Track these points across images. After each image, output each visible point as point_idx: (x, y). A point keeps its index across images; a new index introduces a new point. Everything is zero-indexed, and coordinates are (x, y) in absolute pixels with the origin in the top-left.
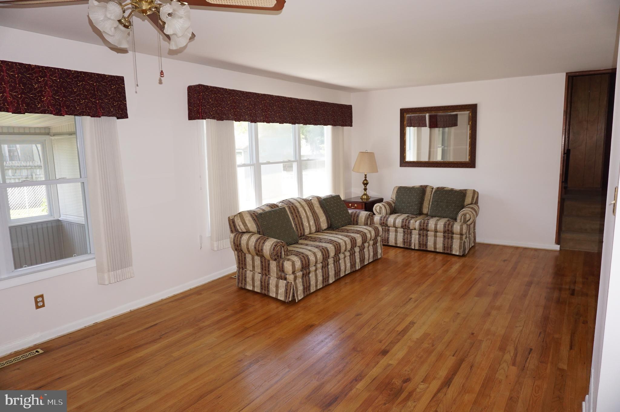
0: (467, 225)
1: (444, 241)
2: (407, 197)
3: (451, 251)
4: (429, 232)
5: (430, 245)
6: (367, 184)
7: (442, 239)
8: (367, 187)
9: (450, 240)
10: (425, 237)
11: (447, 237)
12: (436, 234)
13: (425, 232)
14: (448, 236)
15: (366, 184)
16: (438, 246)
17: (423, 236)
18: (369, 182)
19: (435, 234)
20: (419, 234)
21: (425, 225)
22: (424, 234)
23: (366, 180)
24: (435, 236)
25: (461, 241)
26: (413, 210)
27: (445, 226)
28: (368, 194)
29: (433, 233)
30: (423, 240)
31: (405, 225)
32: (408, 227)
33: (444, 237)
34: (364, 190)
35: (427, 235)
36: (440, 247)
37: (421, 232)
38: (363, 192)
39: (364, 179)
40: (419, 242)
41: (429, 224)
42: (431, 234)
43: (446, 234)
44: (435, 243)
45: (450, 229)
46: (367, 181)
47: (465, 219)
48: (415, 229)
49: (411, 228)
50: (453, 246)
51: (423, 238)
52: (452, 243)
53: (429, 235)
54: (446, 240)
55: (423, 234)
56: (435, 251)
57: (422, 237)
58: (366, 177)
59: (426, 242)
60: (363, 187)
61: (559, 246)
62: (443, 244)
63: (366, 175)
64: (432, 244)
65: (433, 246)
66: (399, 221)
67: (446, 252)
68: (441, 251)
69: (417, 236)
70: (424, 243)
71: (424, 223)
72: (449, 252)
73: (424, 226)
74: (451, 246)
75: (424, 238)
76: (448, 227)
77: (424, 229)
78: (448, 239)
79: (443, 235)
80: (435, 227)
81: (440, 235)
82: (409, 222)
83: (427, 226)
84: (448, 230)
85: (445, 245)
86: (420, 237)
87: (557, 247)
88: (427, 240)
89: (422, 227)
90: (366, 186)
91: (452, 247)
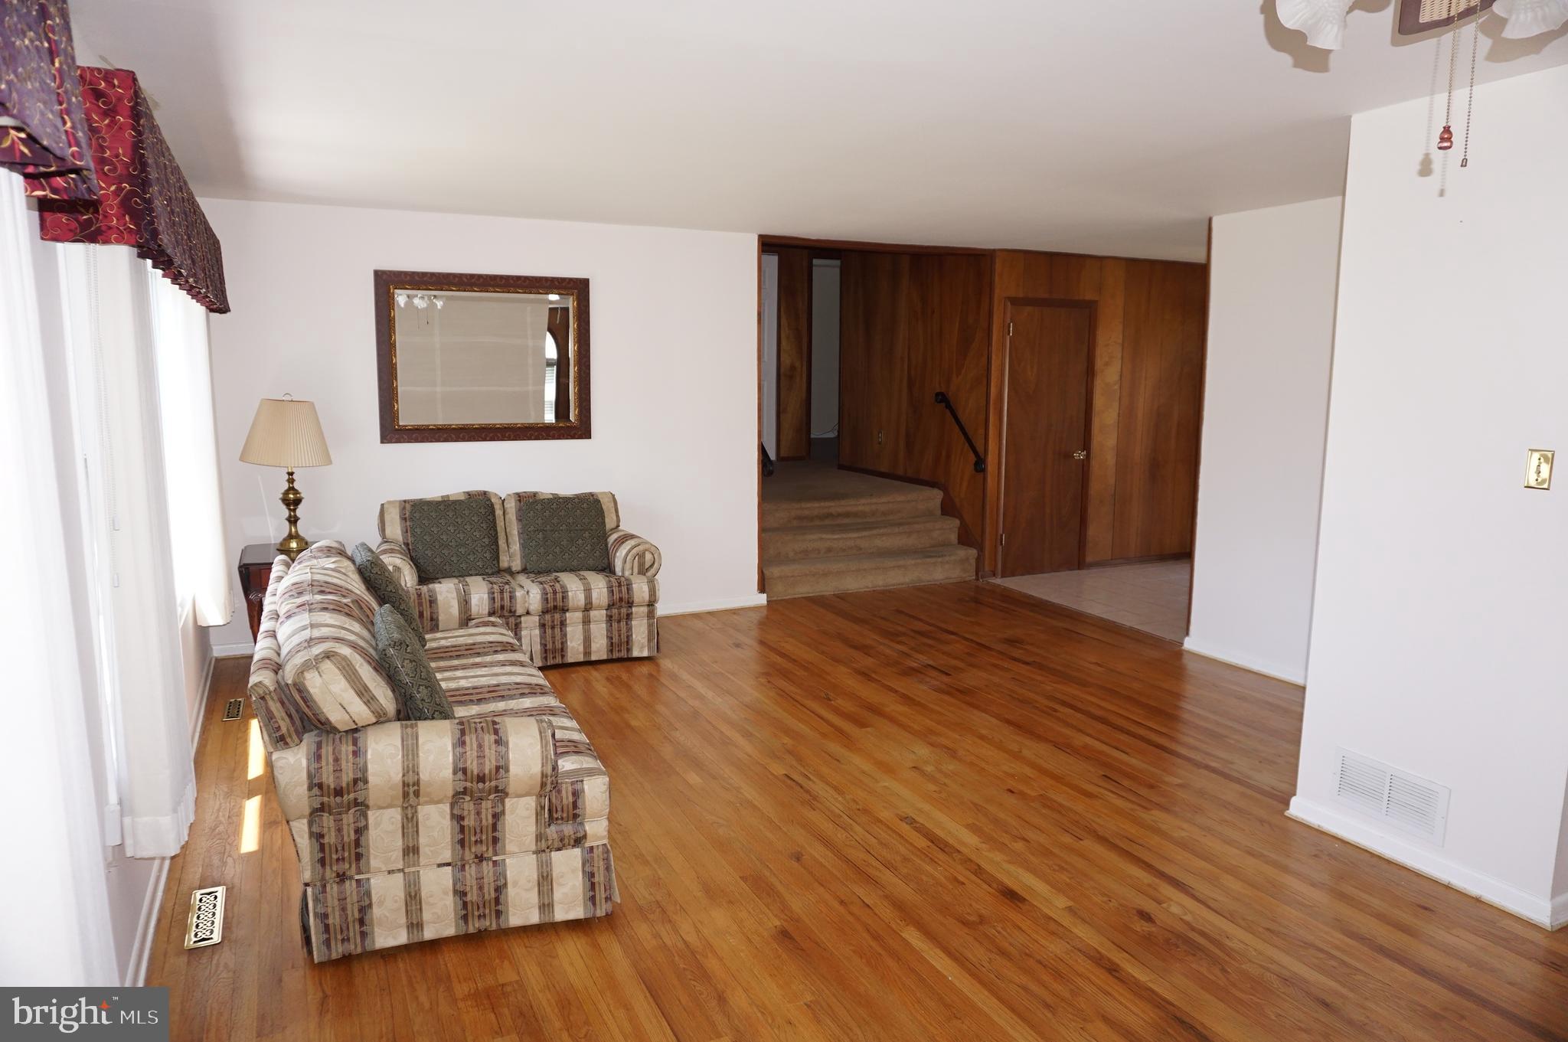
0: (648, 577)
1: (609, 630)
2: (452, 529)
3: (629, 650)
4: (568, 614)
5: (573, 647)
6: (297, 502)
7: (604, 625)
8: (299, 512)
9: (623, 624)
10: (557, 631)
11: (616, 617)
12: (589, 616)
13: (557, 616)
14: (620, 614)
15: (292, 500)
16: (594, 647)
17: (553, 628)
18: (302, 495)
19: (584, 616)
20: (543, 626)
21: (559, 596)
22: (556, 623)
23: (291, 489)
24: (586, 621)
25: (651, 621)
26: (480, 564)
27: (613, 591)
28: (301, 533)
29: (579, 615)
30: (553, 637)
31: (502, 607)
32: (510, 611)
33: (610, 618)
34: (287, 523)
35: (563, 624)
36: (600, 649)
37: (548, 617)
38: (285, 529)
39: (286, 486)
40: (544, 645)
41: (570, 594)
42: (574, 618)
43: (615, 611)
44: (587, 641)
45: (625, 595)
46: (299, 493)
47: (641, 564)
48: (528, 613)
49: (520, 611)
50: (634, 636)
51: (553, 633)
52: (629, 629)
53: (568, 622)
54: (615, 625)
55: (553, 622)
56: (587, 659)
57: (549, 631)
58: (291, 481)
59: (562, 643)
60: (285, 512)
61: (765, 595)
62: (607, 637)
63: (291, 474)
64: (579, 645)
65: (581, 649)
66: (481, 599)
67: (616, 655)
68: (605, 657)
69: (537, 632)
70: (558, 646)
71: (555, 592)
72: (624, 654)
73: (555, 599)
74: (629, 637)
75: (556, 633)
76: (620, 591)
77: (555, 607)
78: (619, 621)
79: (607, 615)
80: (586, 598)
81: (599, 615)
82: (510, 597)
83: (563, 598)
84: (621, 599)
85: (612, 638)
86: (545, 632)
87: (762, 599)
88: (565, 635)
89: (551, 604)
90: (294, 510)
91: (632, 640)
